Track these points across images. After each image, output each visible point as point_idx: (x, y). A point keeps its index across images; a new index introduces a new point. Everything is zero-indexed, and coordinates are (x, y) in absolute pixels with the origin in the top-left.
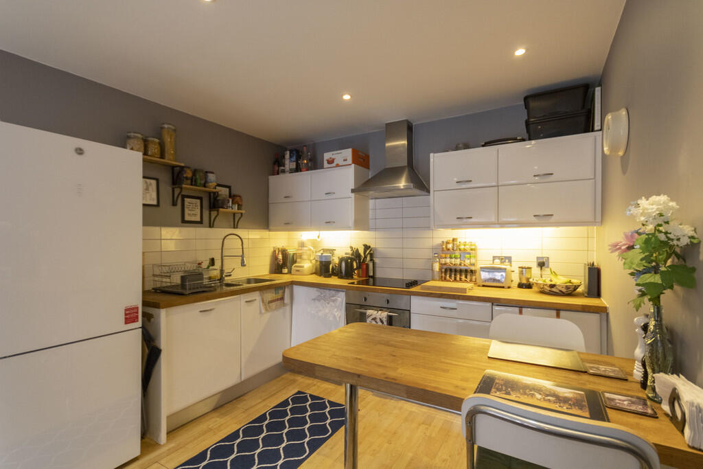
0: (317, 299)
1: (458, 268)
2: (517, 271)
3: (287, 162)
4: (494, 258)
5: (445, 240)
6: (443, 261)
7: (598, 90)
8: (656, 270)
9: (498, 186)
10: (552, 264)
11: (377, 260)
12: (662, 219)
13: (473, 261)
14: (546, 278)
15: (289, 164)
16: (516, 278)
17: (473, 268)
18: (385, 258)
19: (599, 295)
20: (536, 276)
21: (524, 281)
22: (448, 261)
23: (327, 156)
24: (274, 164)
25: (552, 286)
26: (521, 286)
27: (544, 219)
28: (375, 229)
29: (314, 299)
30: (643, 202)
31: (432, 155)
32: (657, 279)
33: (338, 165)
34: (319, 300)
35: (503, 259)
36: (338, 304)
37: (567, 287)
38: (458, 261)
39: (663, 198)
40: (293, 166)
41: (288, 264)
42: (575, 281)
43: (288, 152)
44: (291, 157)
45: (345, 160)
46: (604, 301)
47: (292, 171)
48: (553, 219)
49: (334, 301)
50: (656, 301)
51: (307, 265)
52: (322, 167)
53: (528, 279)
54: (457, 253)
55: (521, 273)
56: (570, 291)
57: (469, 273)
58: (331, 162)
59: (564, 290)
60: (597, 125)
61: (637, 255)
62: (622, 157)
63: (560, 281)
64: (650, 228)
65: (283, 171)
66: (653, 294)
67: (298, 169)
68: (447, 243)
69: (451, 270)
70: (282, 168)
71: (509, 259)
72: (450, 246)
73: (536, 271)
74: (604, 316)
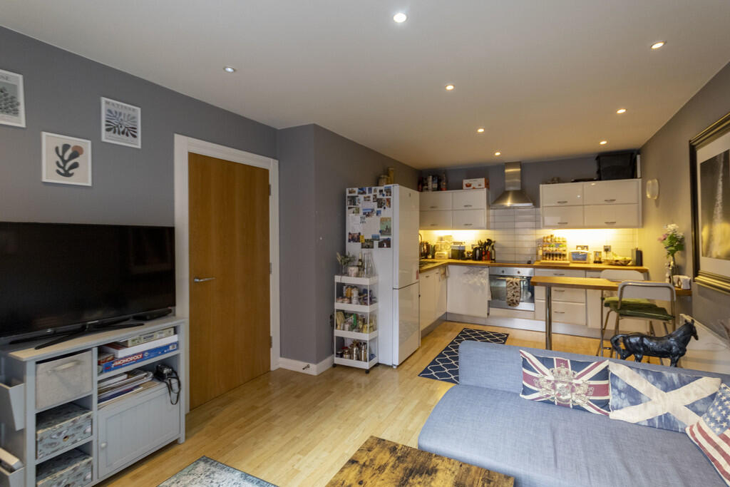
0: (468, 273)
1: (555, 253)
2: (593, 254)
3: (430, 183)
4: (577, 247)
5: (546, 236)
6: (544, 249)
7: (638, 157)
8: (672, 246)
9: (583, 205)
10: (613, 249)
11: (496, 249)
12: (674, 231)
13: (564, 248)
14: (611, 257)
15: (431, 184)
16: (592, 258)
17: (564, 253)
18: (502, 248)
19: (641, 265)
20: (604, 256)
21: (597, 260)
22: (548, 249)
23: (466, 182)
24: (419, 184)
25: (617, 261)
26: (595, 262)
27: (610, 225)
28: (494, 229)
29: (465, 273)
30: (669, 226)
31: (541, 186)
32: (673, 248)
33: (474, 188)
34: (469, 274)
35: (583, 247)
36: (484, 275)
37: (625, 261)
38: (554, 249)
39: (674, 225)
40: (435, 186)
41: (431, 253)
42: (628, 258)
43: (431, 177)
44: (433, 180)
45: (480, 185)
46: (645, 267)
47: (434, 190)
48: (615, 225)
49: (481, 274)
50: (673, 255)
51: (446, 252)
52: (462, 188)
53: (600, 259)
54: (553, 244)
55: (596, 255)
56: (625, 263)
57: (561, 255)
58: (468, 186)
59: (623, 263)
60: (639, 175)
61: (667, 241)
62: (656, 200)
63: (620, 258)
64: (671, 233)
65: (427, 189)
66: (672, 253)
67: (439, 189)
68: (547, 238)
69: (550, 255)
70: (426, 187)
71: (587, 247)
72: (549, 240)
73: (604, 254)
74: (646, 274)
